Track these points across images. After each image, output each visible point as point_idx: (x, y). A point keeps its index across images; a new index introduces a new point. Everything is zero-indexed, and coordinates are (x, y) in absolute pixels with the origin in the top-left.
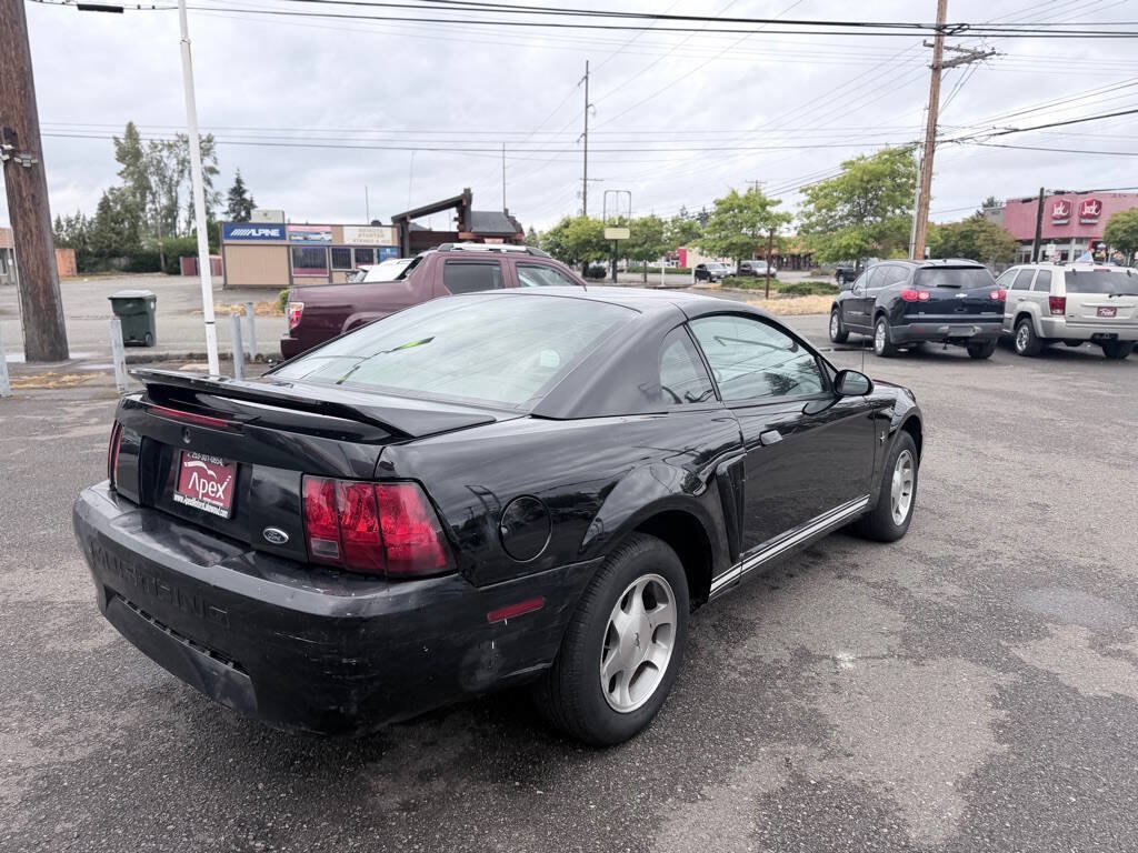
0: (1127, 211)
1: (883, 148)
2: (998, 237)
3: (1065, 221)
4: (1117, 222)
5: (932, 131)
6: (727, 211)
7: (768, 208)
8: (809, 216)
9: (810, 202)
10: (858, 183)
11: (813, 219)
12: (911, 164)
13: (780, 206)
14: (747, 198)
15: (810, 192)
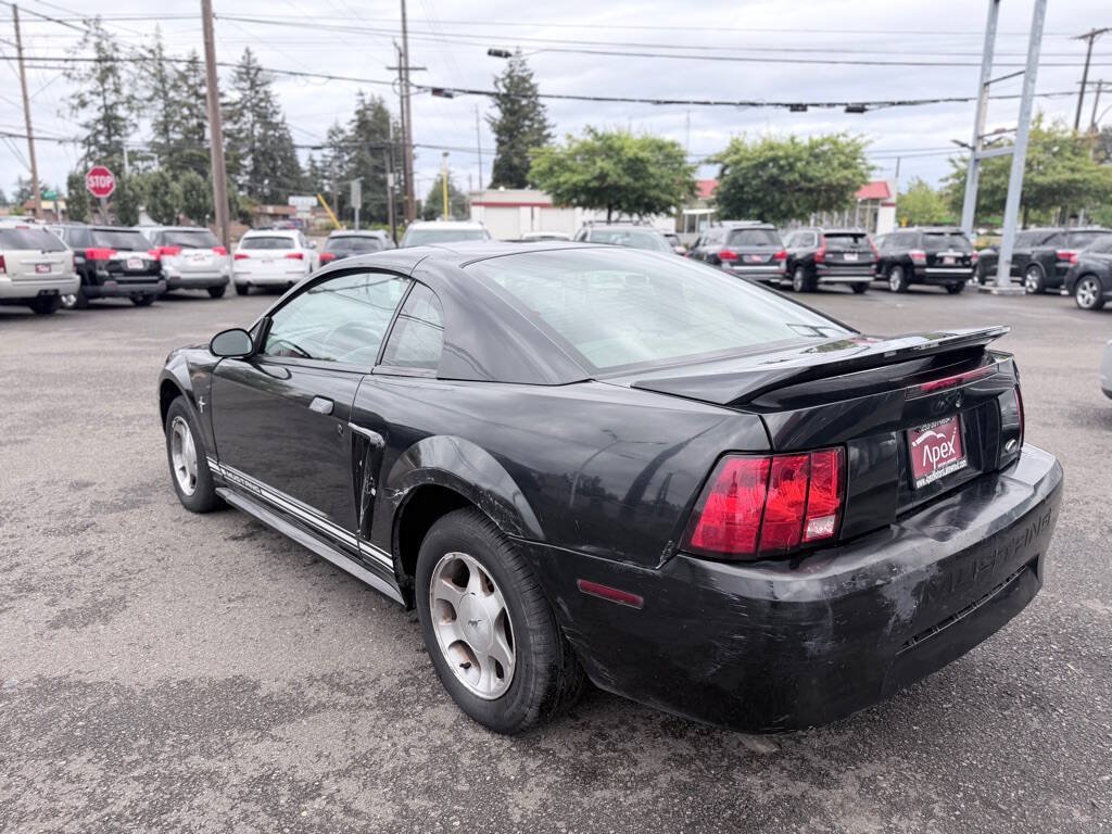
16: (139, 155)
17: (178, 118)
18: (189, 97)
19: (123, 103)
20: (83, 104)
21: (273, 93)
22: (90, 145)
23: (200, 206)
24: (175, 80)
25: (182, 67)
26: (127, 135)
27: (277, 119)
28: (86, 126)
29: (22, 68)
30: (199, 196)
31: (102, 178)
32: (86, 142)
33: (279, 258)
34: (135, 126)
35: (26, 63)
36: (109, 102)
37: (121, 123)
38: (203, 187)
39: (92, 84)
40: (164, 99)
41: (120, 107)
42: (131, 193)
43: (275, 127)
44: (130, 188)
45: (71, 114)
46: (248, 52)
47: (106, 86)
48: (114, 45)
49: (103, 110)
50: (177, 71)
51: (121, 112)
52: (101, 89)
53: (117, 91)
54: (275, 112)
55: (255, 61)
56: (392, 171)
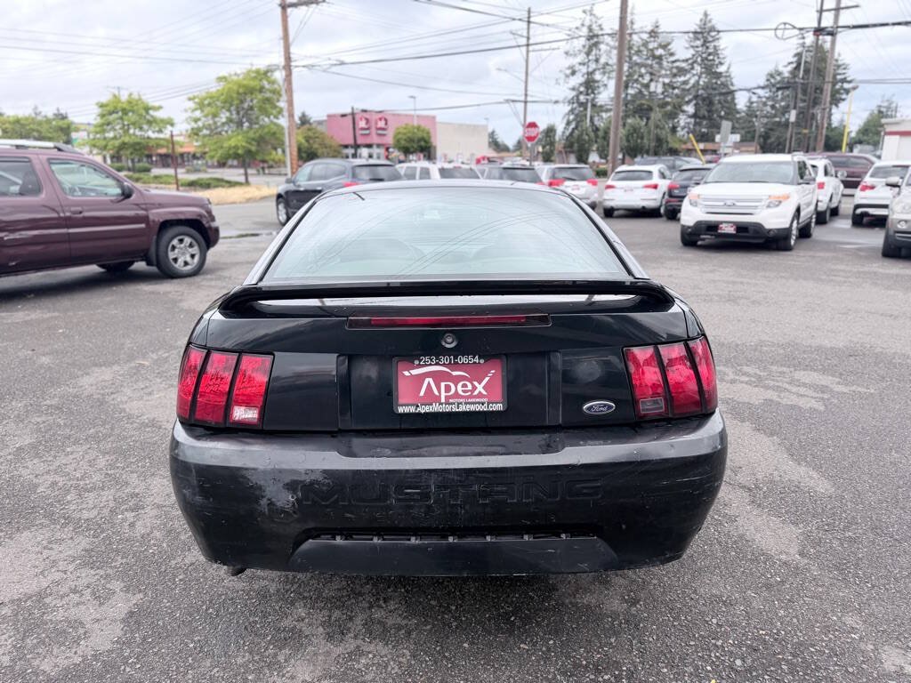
0: (404, 126)
1: (249, 67)
2: (328, 142)
3: (367, 132)
4: (399, 133)
5: (288, 58)
6: (111, 113)
7: (151, 112)
8: (196, 120)
9: (196, 109)
10: (235, 95)
11: (200, 124)
12: (273, 82)
13: (161, 111)
14: (129, 102)
15: (197, 100)
16: (604, 108)
17: (636, 77)
18: (648, 59)
19: (599, 69)
20: (573, 73)
21: (721, 48)
22: (573, 103)
23: (637, 145)
24: (639, 47)
25: (645, 36)
26: (599, 93)
27: (722, 69)
28: (573, 89)
29: (528, 52)
30: (638, 137)
31: (533, 129)
32: (571, 102)
33: (637, 188)
34: (605, 85)
35: (531, 48)
36: (590, 70)
37: (596, 85)
38: (642, 130)
39: (581, 57)
40: (629, 63)
41: (597, 72)
42: (587, 138)
43: (719, 75)
44: (587, 134)
45: (565, 80)
46: (706, 15)
47: (590, 57)
48: (600, 26)
49: (586, 76)
50: (642, 40)
51: (597, 76)
52: (586, 60)
53: (597, 61)
54: (721, 64)
55: (710, 21)
56: (795, 108)
